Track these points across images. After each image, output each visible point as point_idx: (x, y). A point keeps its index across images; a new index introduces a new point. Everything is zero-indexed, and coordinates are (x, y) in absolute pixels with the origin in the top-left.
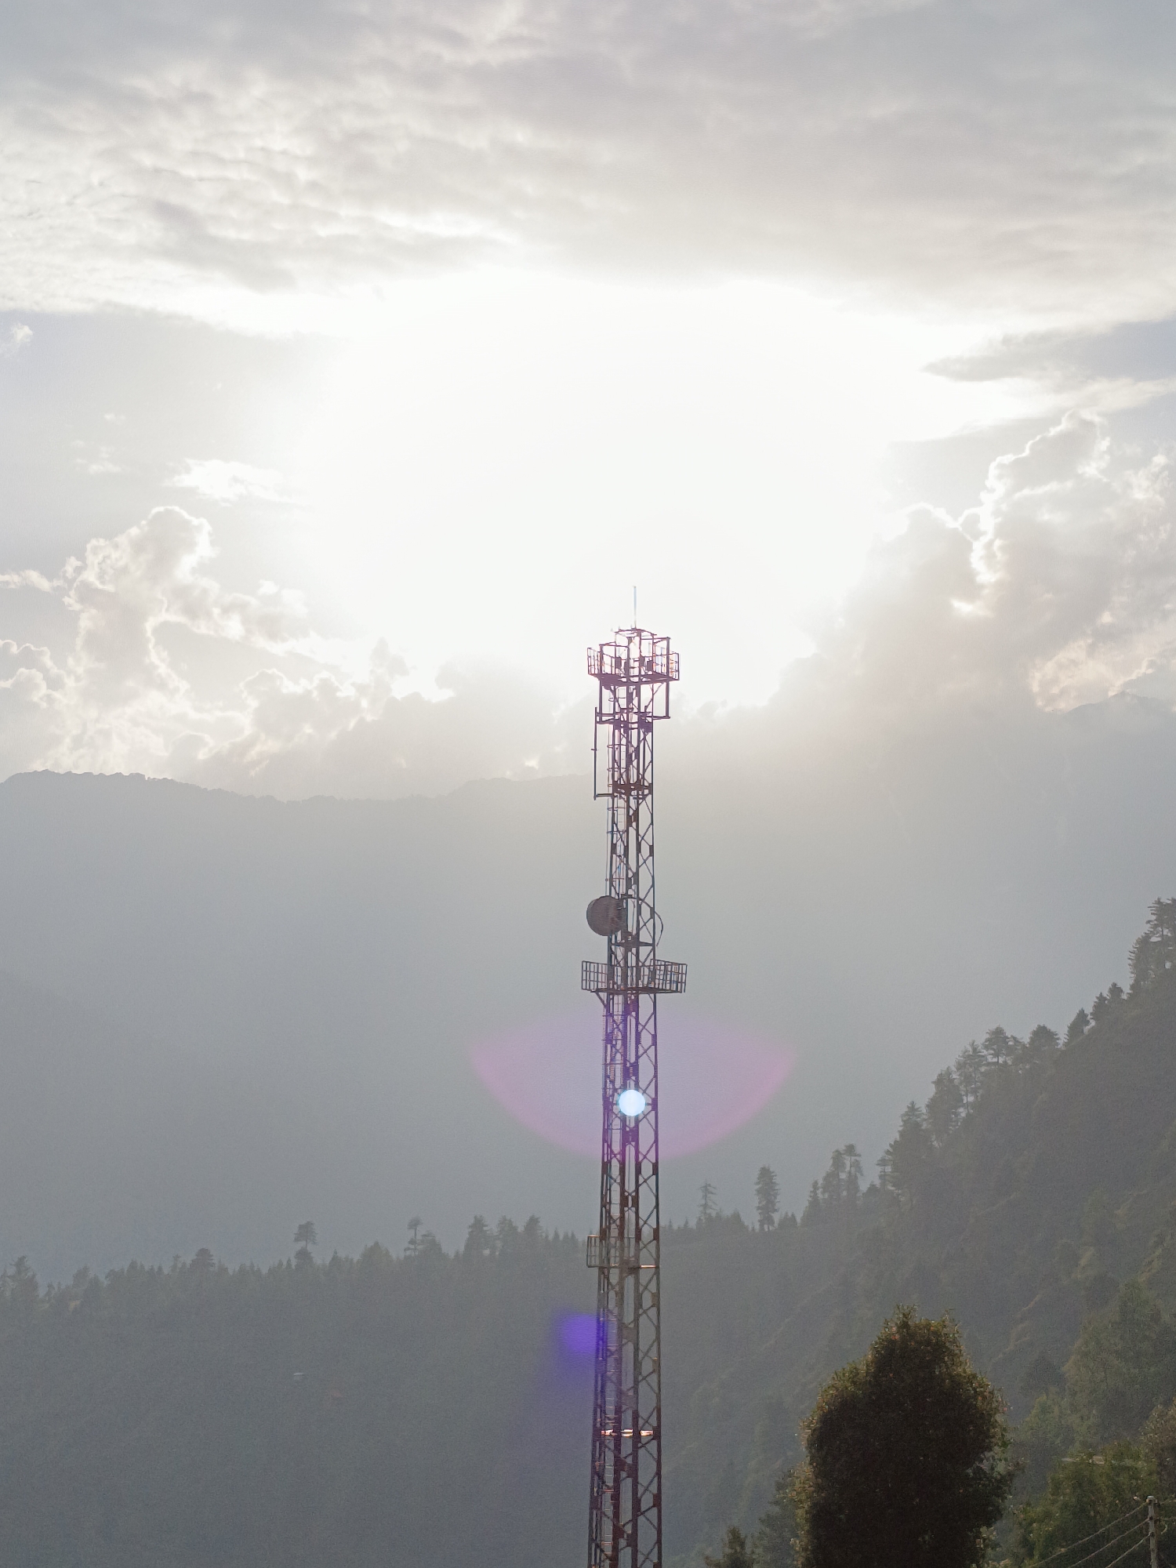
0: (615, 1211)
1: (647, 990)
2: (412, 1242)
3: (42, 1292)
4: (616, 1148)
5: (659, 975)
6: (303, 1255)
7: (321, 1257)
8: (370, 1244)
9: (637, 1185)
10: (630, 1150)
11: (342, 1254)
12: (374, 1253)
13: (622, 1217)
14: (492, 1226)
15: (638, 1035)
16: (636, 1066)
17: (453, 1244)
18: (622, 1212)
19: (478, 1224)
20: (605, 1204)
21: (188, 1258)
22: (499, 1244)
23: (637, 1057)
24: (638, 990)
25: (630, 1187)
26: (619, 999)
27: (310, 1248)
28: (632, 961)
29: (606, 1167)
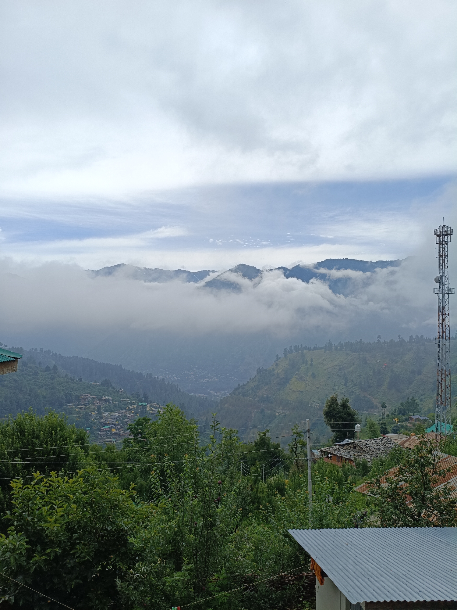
0: (441, 334)
1: (447, 293)
2: (399, 339)
3: (333, 346)
4: (441, 322)
5: (449, 290)
6: (379, 341)
7: (382, 341)
8: (391, 339)
9: (445, 329)
10: (444, 323)
11: (386, 341)
12: (392, 341)
13: (442, 335)
14: (414, 336)
15: (445, 302)
16: (445, 307)
17: (407, 339)
18: (442, 334)
19: (411, 336)
20: (439, 333)
21: (358, 340)
22: (416, 339)
23: (445, 306)
24: (445, 293)
25: (444, 329)
26: (441, 295)
27: (380, 339)
28: (444, 288)
29: (439, 326)
